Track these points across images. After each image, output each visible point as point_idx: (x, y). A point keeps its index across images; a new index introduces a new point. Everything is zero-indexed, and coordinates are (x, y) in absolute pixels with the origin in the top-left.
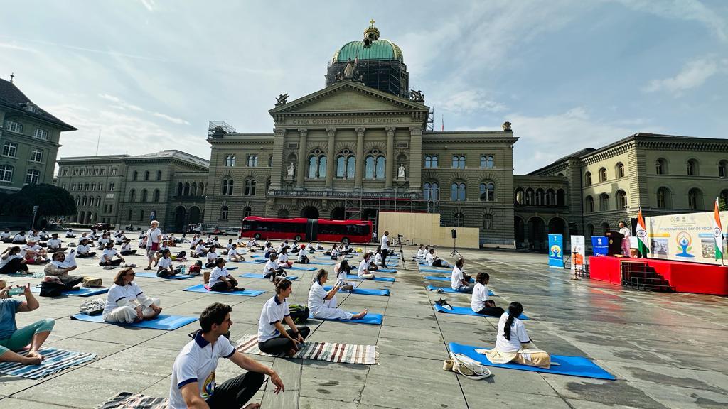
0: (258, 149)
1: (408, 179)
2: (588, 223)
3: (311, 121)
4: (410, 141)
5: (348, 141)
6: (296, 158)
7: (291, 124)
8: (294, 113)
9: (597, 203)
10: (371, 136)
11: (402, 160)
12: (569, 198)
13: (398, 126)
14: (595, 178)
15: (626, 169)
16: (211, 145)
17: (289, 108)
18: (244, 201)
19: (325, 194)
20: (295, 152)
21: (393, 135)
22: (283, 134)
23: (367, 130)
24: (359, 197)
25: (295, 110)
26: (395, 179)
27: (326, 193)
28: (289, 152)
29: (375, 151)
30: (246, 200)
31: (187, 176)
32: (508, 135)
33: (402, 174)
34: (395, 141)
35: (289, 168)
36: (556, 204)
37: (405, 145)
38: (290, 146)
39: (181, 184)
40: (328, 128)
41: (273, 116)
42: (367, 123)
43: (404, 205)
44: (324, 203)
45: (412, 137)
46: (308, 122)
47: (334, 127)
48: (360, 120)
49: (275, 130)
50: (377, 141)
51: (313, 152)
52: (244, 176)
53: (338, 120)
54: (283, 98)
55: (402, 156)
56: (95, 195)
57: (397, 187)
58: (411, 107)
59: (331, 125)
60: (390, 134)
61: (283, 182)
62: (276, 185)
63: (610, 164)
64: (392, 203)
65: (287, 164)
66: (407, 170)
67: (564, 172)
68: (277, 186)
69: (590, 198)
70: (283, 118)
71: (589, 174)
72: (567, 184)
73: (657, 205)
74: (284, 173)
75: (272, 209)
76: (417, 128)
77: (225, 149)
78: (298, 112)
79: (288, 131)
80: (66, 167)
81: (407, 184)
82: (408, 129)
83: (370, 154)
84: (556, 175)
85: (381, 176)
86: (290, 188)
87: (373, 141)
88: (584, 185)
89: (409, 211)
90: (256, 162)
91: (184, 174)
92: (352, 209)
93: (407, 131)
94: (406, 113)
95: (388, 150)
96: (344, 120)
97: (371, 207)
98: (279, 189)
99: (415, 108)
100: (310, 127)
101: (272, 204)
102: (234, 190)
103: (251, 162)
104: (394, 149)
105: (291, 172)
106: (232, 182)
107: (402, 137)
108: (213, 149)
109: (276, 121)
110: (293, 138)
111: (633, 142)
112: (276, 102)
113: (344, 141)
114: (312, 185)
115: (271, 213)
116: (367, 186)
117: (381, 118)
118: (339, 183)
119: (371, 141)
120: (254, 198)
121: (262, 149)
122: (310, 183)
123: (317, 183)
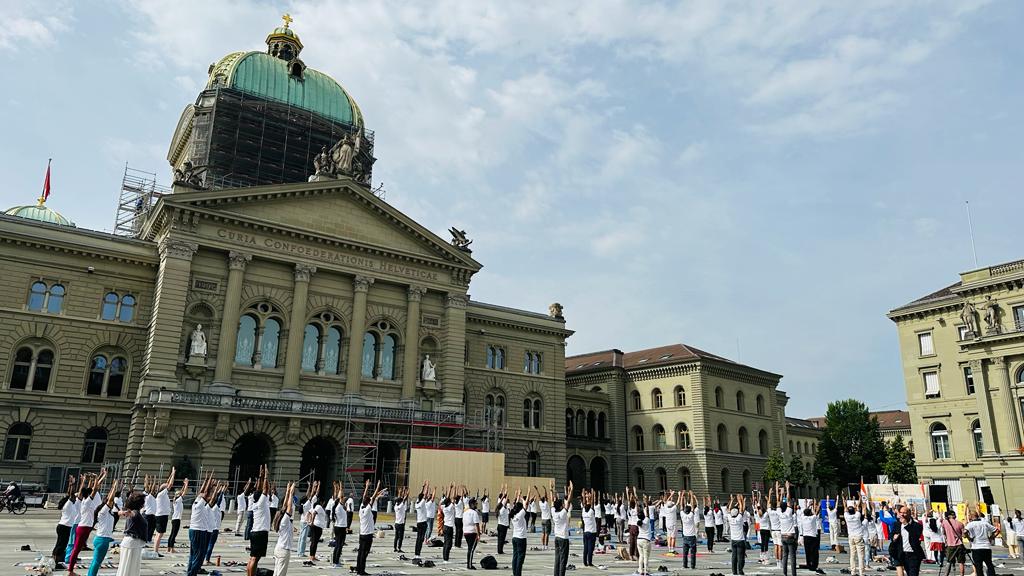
1: (441, 385)
2: (636, 466)
3: (260, 241)
4: (444, 316)
5: (334, 297)
6: (214, 315)
7: (212, 236)
8: (226, 215)
9: (648, 436)
10: (379, 296)
12: (612, 426)
13: (431, 286)
14: (647, 401)
15: (688, 395)
17: (214, 200)
19: (296, 407)
20: (213, 301)
21: (420, 300)
22: (188, 256)
23: (377, 282)
24: (371, 417)
25: (227, 206)
27: (300, 405)
28: (194, 300)
29: (383, 326)
32: (558, 325)
34: (421, 311)
36: (586, 435)
37: (435, 322)
38: (203, 285)
40: (300, 263)
42: (376, 269)
43: (448, 436)
44: (295, 428)
45: (452, 311)
46: (253, 240)
47: (313, 264)
48: (365, 261)
50: (389, 306)
51: (255, 307)
53: (320, 250)
57: (422, 400)
58: (454, 257)
59: (307, 258)
60: (416, 298)
61: (183, 370)
62: (164, 377)
63: (667, 384)
67: (604, 388)
68: (167, 379)
69: (638, 429)
70: (196, 221)
71: (637, 394)
72: (609, 404)
73: (739, 449)
74: (182, 346)
75: (159, 437)
76: (459, 296)
78: (237, 216)
79: (204, 251)
81: (439, 395)
82: (444, 294)
83: (373, 329)
84: (589, 388)
86: (194, 386)
87: (383, 305)
88: (629, 409)
89: (430, 447)
93: (444, 299)
94: (447, 267)
95: (411, 328)
96: (335, 253)
98: (175, 387)
99: (460, 262)
100: (258, 253)
104: (419, 325)
107: (434, 306)
110: (210, 268)
111: (698, 363)
113: (326, 295)
114: (248, 383)
115: (155, 447)
116: (368, 393)
117: (402, 266)
118: (312, 383)
119: (378, 304)
120: (44, 399)
121: (91, 272)
122: (245, 377)
123: (264, 379)
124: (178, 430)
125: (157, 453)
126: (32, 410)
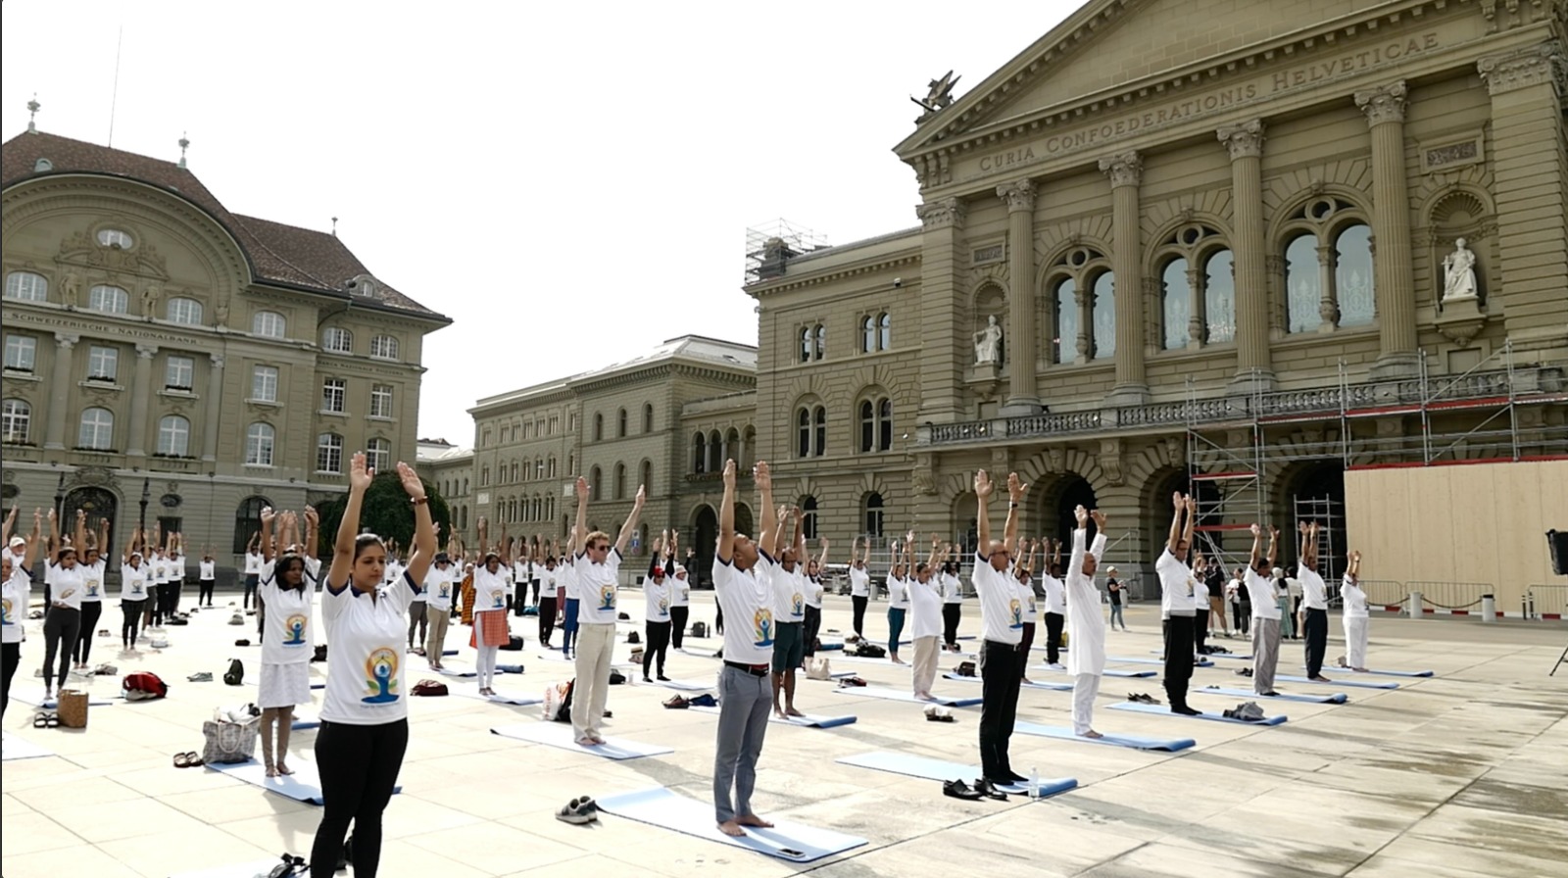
0: (885, 288)
1: (1495, 306)
3: (1039, 149)
4: (1487, 124)
5: (1193, 191)
6: (1002, 296)
7: (971, 175)
8: (976, 133)
10: (1295, 147)
11: (1461, 218)
13: (1417, 70)
16: (756, 302)
17: (959, 120)
18: (858, 474)
19: (1110, 419)
20: (997, 275)
21: (1397, 116)
22: (948, 221)
23: (1270, 125)
24: (1251, 414)
25: (984, 118)
26: (1429, 316)
28: (975, 280)
29: (1321, 208)
30: (866, 467)
31: (713, 409)
33: (1460, 283)
34: (1407, 142)
35: (981, 339)
37: (1465, 149)
38: (980, 254)
39: (700, 437)
40: (1104, 156)
41: (910, 161)
42: (1268, 94)
43: (1472, 430)
44: (1111, 456)
45: (1498, 104)
47: (1127, 150)
48: (1236, 92)
49: (922, 213)
50: (1324, 161)
51: (1063, 262)
52: (853, 390)
53: (1140, 115)
54: (941, 89)
55: (1458, 200)
56: (542, 490)
57: (1443, 350)
59: (1118, 141)
60: (1384, 116)
61: (962, 389)
62: (940, 407)
64: (1410, 423)
65: (970, 325)
66: (1488, 263)
68: (943, 409)
70: (944, 162)
74: (963, 356)
75: (931, 494)
76: (1520, 54)
77: (793, 308)
78: (990, 127)
79: (968, 204)
80: (488, 423)
81: (1491, 328)
82: (1469, 71)
83: (1298, 224)
85: (1358, 310)
86: (988, 411)
87: (1307, 165)
89: (1503, 455)
90: (886, 333)
91: (706, 406)
92: (1228, 469)
93: (1473, 84)
95: (1378, 189)
96: (1168, 108)
97: (1310, 450)
98: (951, 418)
101: (928, 473)
102: (828, 438)
103: (871, 337)
104: (1408, 178)
105: (986, 352)
106: (821, 413)
107: (1445, 114)
108: (762, 312)
109: (923, 177)
110: (986, 224)
112: (920, 111)
113: (1178, 194)
114: (1066, 390)
115: (928, 509)
116: (1293, 365)
117: (1328, 62)
118: (1170, 369)
119: (1293, 169)
120: (887, 460)
121: (898, 285)
122: (1059, 382)
123: (1087, 379)
124: (952, 482)
125: (931, 517)
126: (876, 475)
